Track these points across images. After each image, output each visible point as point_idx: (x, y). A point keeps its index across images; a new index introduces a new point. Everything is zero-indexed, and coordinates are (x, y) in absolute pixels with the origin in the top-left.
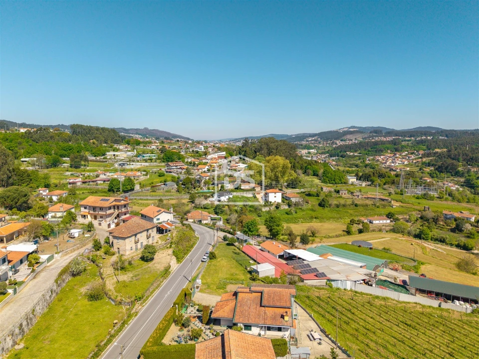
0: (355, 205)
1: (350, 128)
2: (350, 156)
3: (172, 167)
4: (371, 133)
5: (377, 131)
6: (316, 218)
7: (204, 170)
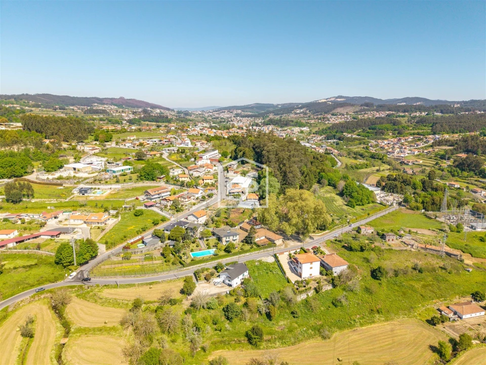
0: (419, 271)
1: (337, 98)
2: (349, 140)
3: (153, 196)
4: (362, 105)
5: (368, 104)
6: (378, 312)
7: (197, 196)
